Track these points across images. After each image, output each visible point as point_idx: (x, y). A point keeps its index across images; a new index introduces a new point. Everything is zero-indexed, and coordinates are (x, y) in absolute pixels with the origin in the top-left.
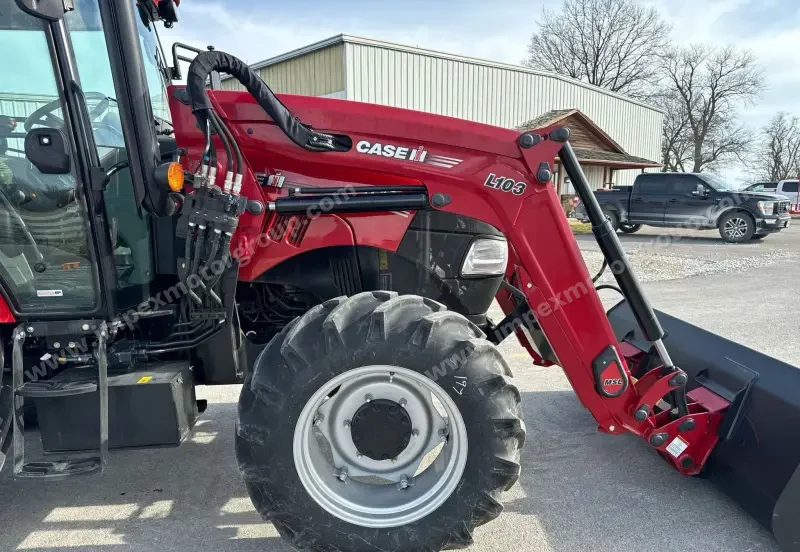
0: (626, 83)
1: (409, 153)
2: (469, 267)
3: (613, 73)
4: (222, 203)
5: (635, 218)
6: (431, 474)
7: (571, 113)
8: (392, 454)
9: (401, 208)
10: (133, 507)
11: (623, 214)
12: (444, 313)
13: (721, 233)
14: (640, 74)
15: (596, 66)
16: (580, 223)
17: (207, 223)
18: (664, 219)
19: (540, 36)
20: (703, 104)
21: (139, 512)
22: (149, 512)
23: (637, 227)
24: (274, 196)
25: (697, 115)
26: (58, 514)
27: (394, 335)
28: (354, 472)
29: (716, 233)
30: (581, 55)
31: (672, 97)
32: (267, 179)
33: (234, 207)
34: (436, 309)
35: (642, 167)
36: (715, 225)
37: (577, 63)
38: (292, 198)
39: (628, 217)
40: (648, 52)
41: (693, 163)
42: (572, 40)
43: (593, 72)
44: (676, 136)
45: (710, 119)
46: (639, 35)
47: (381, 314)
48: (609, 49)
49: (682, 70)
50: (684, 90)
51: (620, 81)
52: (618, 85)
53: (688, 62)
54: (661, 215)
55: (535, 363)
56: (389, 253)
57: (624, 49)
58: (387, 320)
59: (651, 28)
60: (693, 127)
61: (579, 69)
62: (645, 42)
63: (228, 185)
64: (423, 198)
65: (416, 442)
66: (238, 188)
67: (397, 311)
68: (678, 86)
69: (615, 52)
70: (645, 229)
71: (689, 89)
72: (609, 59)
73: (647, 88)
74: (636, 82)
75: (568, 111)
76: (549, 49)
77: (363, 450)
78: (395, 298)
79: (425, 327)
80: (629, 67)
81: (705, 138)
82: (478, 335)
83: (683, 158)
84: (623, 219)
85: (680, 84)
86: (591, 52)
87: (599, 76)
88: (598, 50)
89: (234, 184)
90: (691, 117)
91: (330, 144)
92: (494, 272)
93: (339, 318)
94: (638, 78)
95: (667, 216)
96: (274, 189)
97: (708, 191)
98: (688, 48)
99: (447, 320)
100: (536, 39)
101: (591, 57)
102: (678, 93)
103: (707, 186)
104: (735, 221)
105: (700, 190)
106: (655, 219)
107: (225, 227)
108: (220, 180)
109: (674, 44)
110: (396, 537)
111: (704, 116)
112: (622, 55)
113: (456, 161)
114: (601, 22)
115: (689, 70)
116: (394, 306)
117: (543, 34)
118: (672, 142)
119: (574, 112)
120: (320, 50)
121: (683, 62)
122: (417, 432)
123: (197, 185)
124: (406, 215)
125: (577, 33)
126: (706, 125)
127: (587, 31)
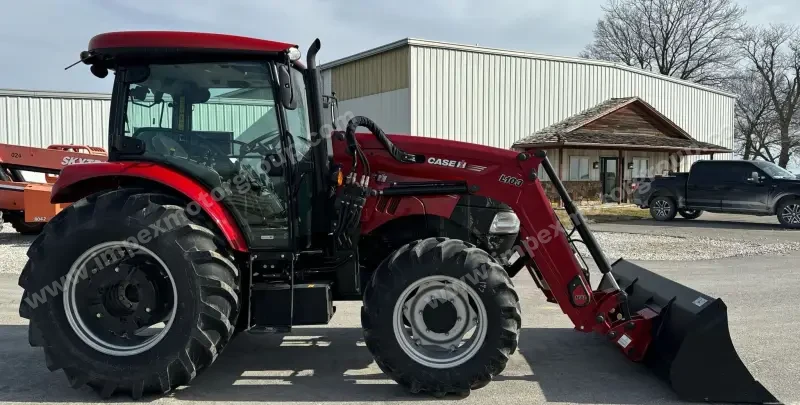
0: (698, 65)
1: (456, 164)
2: (493, 228)
3: (685, 56)
4: (359, 191)
5: (693, 204)
6: (469, 342)
7: (631, 101)
8: (446, 331)
9: (452, 193)
10: (292, 372)
11: (681, 199)
12: (474, 249)
13: (779, 218)
14: (714, 56)
15: (665, 50)
16: (639, 208)
17: (350, 202)
18: (721, 205)
19: (606, 22)
20: (786, 86)
21: (296, 373)
22: (302, 373)
23: (698, 214)
24: (383, 187)
25: (781, 97)
26: (246, 373)
27: (446, 259)
28: (425, 342)
29: (774, 220)
30: (649, 38)
31: (752, 78)
32: (377, 178)
33: (365, 193)
34: (470, 246)
35: (712, 153)
36: (772, 211)
37: (645, 47)
38: (392, 187)
39: (686, 203)
40: (722, 36)
41: (780, 147)
42: (638, 24)
43: (663, 55)
44: (758, 118)
45: (795, 101)
46: (710, 19)
47: (440, 248)
48: (680, 32)
49: (762, 50)
50: (765, 70)
51: (691, 65)
52: (690, 67)
53: (768, 42)
54: (718, 201)
55: (548, 300)
56: (446, 219)
57: (694, 32)
58: (444, 251)
59: (723, 11)
60: (777, 109)
61: (647, 52)
62: (717, 25)
63: (362, 182)
64: (465, 188)
65: (459, 325)
66: (367, 184)
67: (448, 247)
68: (758, 67)
69: (687, 34)
70: (705, 215)
71: (771, 69)
72: (679, 43)
73: (723, 71)
74: (711, 65)
75: (628, 99)
76: (616, 33)
77: (430, 327)
78: (448, 240)
79: (464, 255)
80: (701, 51)
81: (792, 120)
82: (493, 261)
83: (766, 141)
84: (681, 205)
85: (760, 64)
86: (659, 35)
87: (669, 59)
88: (667, 34)
89: (365, 182)
90: (774, 98)
91: (414, 160)
92: (511, 232)
93: (418, 250)
94: (711, 61)
95: (724, 202)
96: (380, 183)
97: (763, 178)
98: (768, 28)
99: (476, 252)
100: (601, 24)
101: (660, 40)
102: (758, 75)
103: (761, 173)
104: (792, 207)
105: (755, 178)
106: (714, 205)
107: (360, 203)
108: (359, 180)
109: (750, 25)
110: (448, 374)
111: (788, 98)
112: (693, 38)
113: (483, 168)
114: (669, 7)
115: (770, 50)
116: (447, 244)
117: (609, 19)
118: (753, 125)
119: (635, 99)
120: (387, 52)
121: (762, 42)
122: (460, 318)
123: (348, 182)
124: (455, 197)
125: (645, 18)
126: (792, 106)
127: (655, 15)
